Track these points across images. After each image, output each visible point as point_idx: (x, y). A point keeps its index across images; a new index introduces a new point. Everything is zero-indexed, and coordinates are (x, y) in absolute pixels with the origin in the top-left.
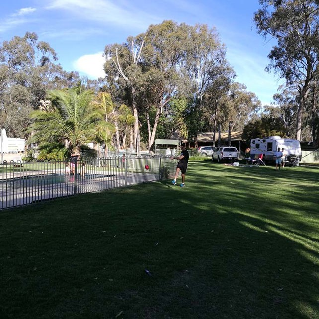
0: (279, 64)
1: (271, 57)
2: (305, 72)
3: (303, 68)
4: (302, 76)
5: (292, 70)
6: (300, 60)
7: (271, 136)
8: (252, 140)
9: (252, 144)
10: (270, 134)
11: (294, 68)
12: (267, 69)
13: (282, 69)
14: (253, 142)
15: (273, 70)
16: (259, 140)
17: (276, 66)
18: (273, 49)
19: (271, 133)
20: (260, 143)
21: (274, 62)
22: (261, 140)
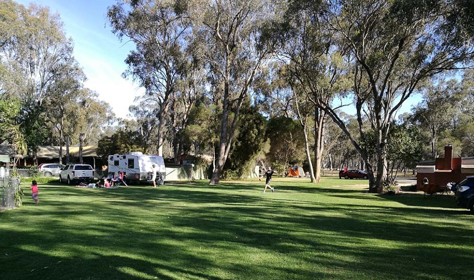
0: (137, 72)
1: (128, 62)
2: (165, 84)
3: (163, 79)
4: (163, 87)
5: (152, 79)
6: (159, 71)
7: (132, 151)
8: (110, 157)
9: (109, 161)
10: (131, 150)
11: (154, 77)
12: (124, 75)
13: (141, 77)
14: (111, 159)
15: (131, 77)
16: (118, 157)
17: (134, 73)
18: (131, 54)
19: (132, 148)
20: (120, 160)
21: (132, 68)
22: (120, 156)
